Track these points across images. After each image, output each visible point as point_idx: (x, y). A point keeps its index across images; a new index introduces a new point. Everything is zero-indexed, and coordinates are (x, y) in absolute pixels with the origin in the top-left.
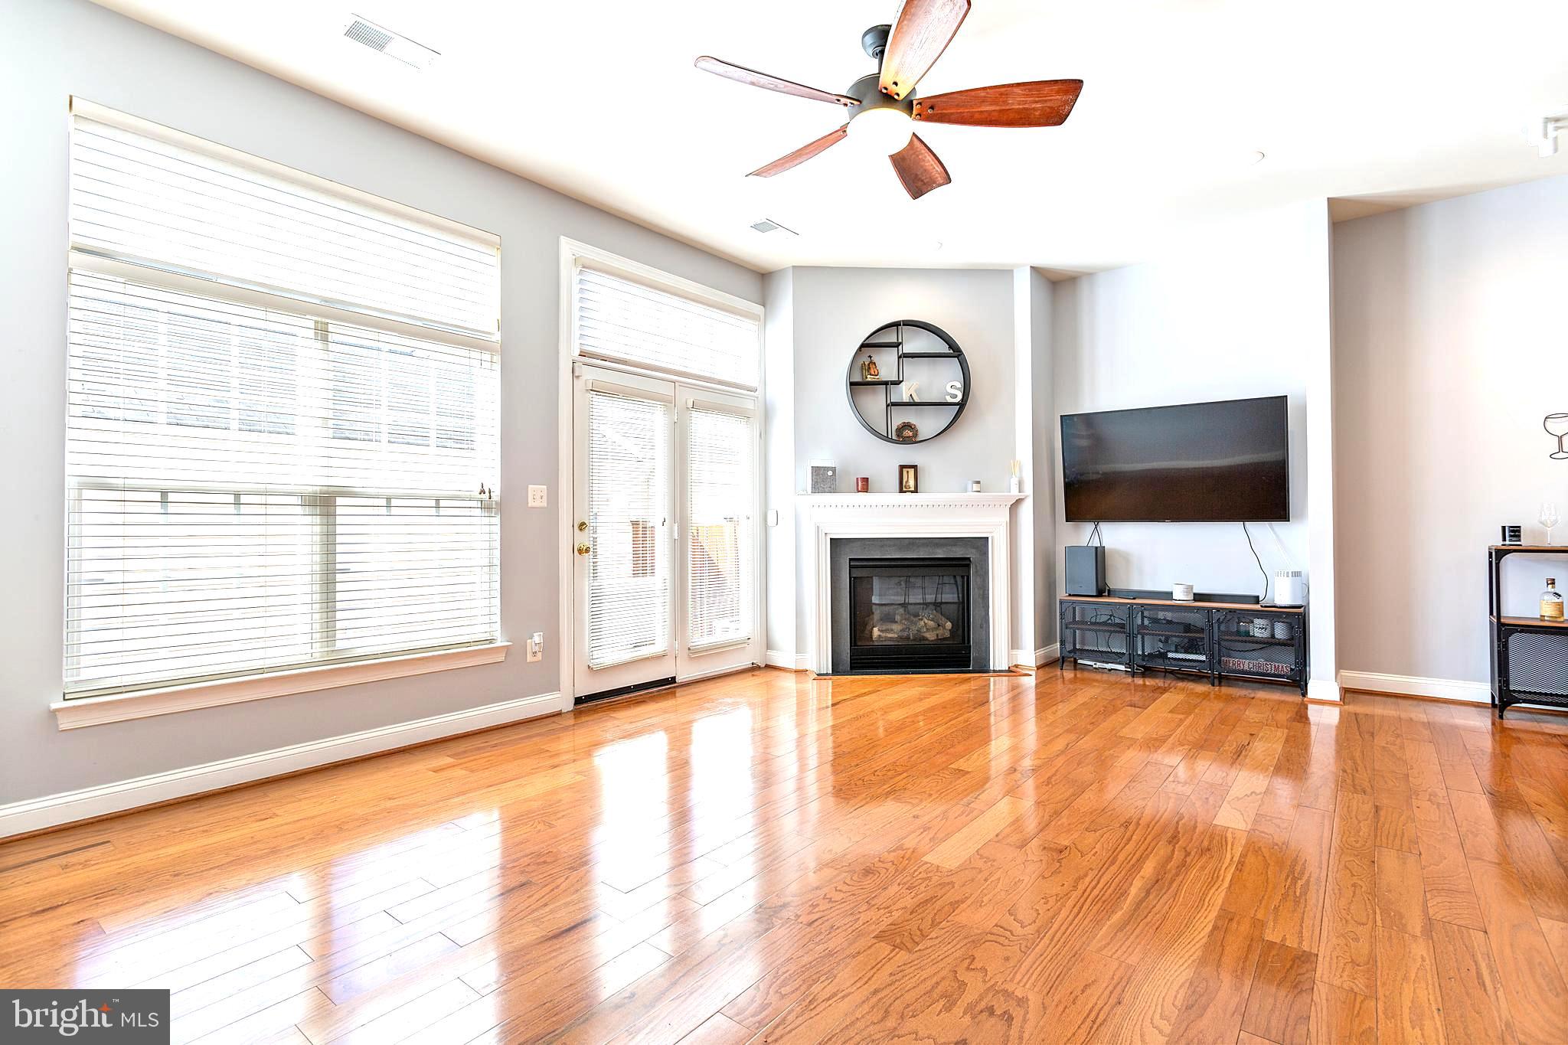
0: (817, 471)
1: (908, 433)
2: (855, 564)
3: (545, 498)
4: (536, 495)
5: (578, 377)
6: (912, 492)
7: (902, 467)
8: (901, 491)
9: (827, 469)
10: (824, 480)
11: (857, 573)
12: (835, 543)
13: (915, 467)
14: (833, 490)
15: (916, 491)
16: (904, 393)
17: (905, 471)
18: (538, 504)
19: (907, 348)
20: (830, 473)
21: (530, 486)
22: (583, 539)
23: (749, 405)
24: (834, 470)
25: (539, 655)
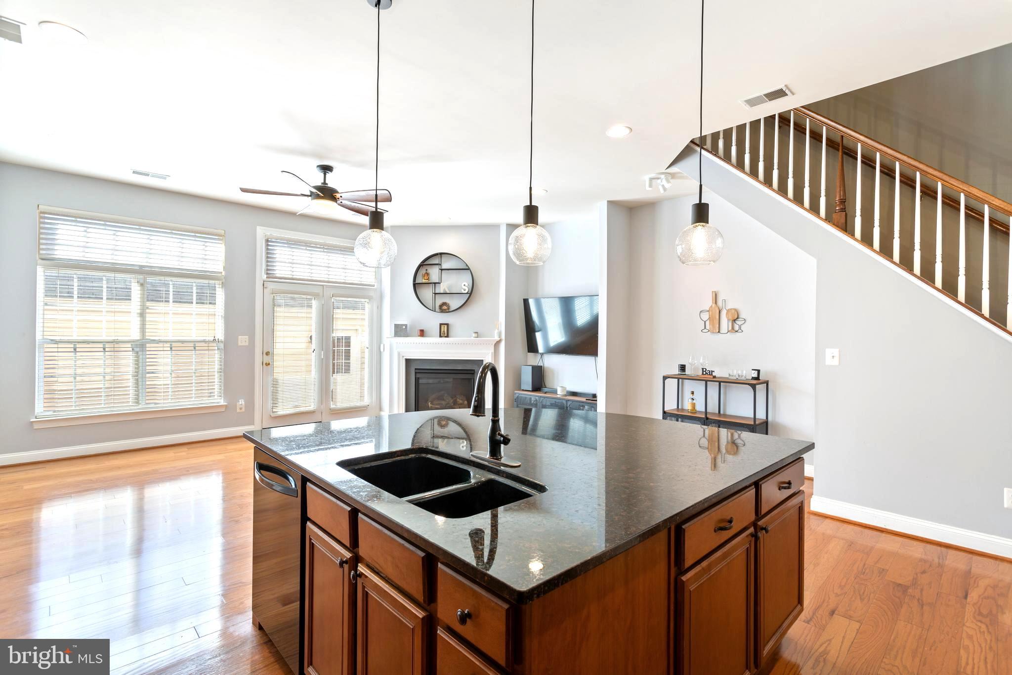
0: (396, 326)
1: (444, 307)
2: (418, 371)
3: (247, 341)
4: (243, 340)
5: (266, 288)
6: (446, 337)
7: (441, 325)
8: (441, 336)
9: (402, 325)
10: (400, 331)
11: (418, 375)
12: (408, 361)
13: (447, 325)
14: (407, 335)
15: (447, 336)
16: (441, 288)
17: (442, 326)
18: (244, 344)
19: (444, 266)
20: (404, 327)
21: (240, 337)
22: (267, 359)
23: (372, 294)
24: (406, 326)
25: (243, 410)
